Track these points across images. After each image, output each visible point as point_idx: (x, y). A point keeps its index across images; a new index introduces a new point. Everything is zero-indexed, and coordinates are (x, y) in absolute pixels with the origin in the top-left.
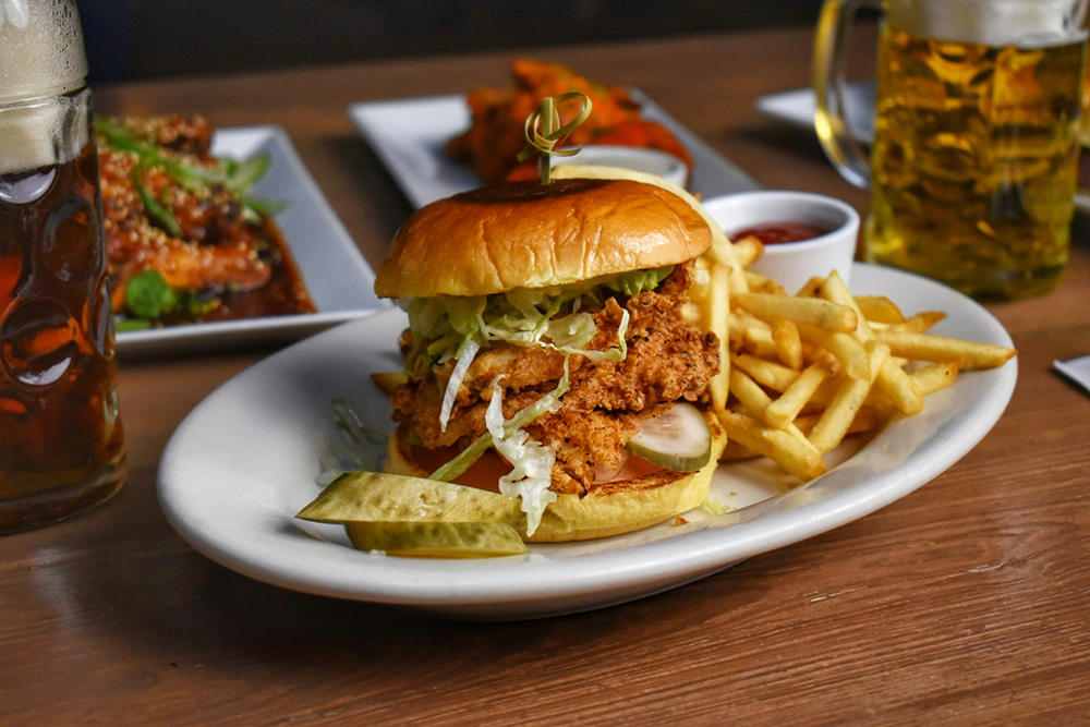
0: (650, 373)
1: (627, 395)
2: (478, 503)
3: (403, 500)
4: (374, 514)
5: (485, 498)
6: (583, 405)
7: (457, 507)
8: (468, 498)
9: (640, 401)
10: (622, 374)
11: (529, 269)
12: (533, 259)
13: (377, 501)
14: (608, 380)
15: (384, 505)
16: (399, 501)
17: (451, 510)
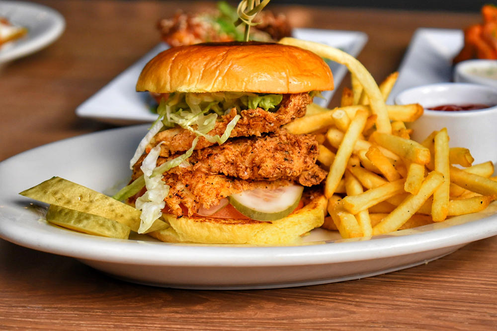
0: (257, 159)
1: (239, 169)
2: (114, 207)
3: (69, 196)
4: (51, 199)
5: (119, 206)
6: (210, 169)
7: (100, 207)
8: (108, 203)
9: (246, 173)
10: (242, 156)
11: (185, 81)
12: (189, 76)
13: (55, 193)
14: (229, 158)
15: (59, 196)
16: (67, 196)
17: (96, 207)
